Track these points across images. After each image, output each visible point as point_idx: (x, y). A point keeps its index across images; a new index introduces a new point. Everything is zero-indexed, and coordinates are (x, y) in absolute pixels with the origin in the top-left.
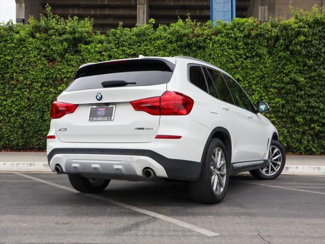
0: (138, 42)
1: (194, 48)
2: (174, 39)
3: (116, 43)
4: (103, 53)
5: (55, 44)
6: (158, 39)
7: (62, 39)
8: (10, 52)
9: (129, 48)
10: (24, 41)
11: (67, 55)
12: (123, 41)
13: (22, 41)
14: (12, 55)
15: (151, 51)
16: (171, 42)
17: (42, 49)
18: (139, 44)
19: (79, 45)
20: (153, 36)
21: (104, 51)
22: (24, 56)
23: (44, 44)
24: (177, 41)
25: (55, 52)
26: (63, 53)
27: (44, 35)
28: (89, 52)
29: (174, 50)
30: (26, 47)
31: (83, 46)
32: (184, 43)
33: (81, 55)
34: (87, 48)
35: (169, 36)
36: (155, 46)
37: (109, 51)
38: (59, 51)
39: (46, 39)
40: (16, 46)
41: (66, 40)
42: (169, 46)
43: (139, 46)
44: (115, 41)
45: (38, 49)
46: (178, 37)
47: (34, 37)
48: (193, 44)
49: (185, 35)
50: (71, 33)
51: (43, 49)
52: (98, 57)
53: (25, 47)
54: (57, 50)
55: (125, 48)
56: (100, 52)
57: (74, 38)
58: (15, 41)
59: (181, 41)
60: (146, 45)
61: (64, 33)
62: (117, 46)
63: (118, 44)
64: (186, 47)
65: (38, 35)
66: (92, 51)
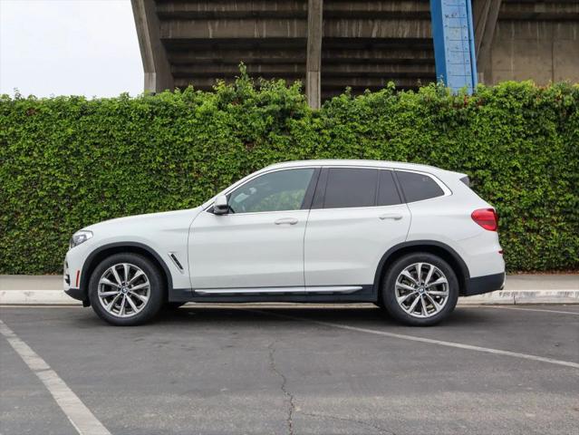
0: (374, 115)
1: (454, 124)
2: (427, 110)
3: (342, 117)
4: (323, 131)
5: (254, 119)
6: (402, 110)
7: (265, 111)
8: (191, 131)
9: (362, 124)
10: (211, 115)
11: (271, 134)
12: (353, 114)
13: (208, 114)
14: (193, 136)
15: (393, 128)
16: (422, 115)
17: (236, 126)
18: (375, 118)
19: (288, 119)
20: (396, 107)
21: (325, 128)
22: (210, 137)
23: (239, 120)
24: (430, 113)
25: (254, 130)
26: (266, 132)
27: (239, 107)
28: (303, 129)
29: (427, 126)
30: (214, 124)
31: (295, 121)
32: (441, 116)
33: (290, 134)
34: (300, 124)
35: (420, 106)
36: (398, 121)
37: (332, 128)
38: (260, 129)
39: (241, 113)
40: (200, 122)
41: (270, 112)
42: (420, 120)
43: (376, 121)
44: (341, 113)
45: (229, 126)
46: (432, 107)
47: (225, 109)
48: (453, 118)
49: (441, 105)
50: (277, 102)
51: (238, 126)
52: (316, 136)
53: (212, 123)
54: (257, 128)
55: (356, 124)
56: (318, 130)
57: (282, 110)
58: (198, 115)
59: (436, 113)
60: (387, 120)
61: (266, 104)
62: (344, 121)
63: (345, 118)
64: (442, 122)
65: (230, 106)
66: (308, 128)
